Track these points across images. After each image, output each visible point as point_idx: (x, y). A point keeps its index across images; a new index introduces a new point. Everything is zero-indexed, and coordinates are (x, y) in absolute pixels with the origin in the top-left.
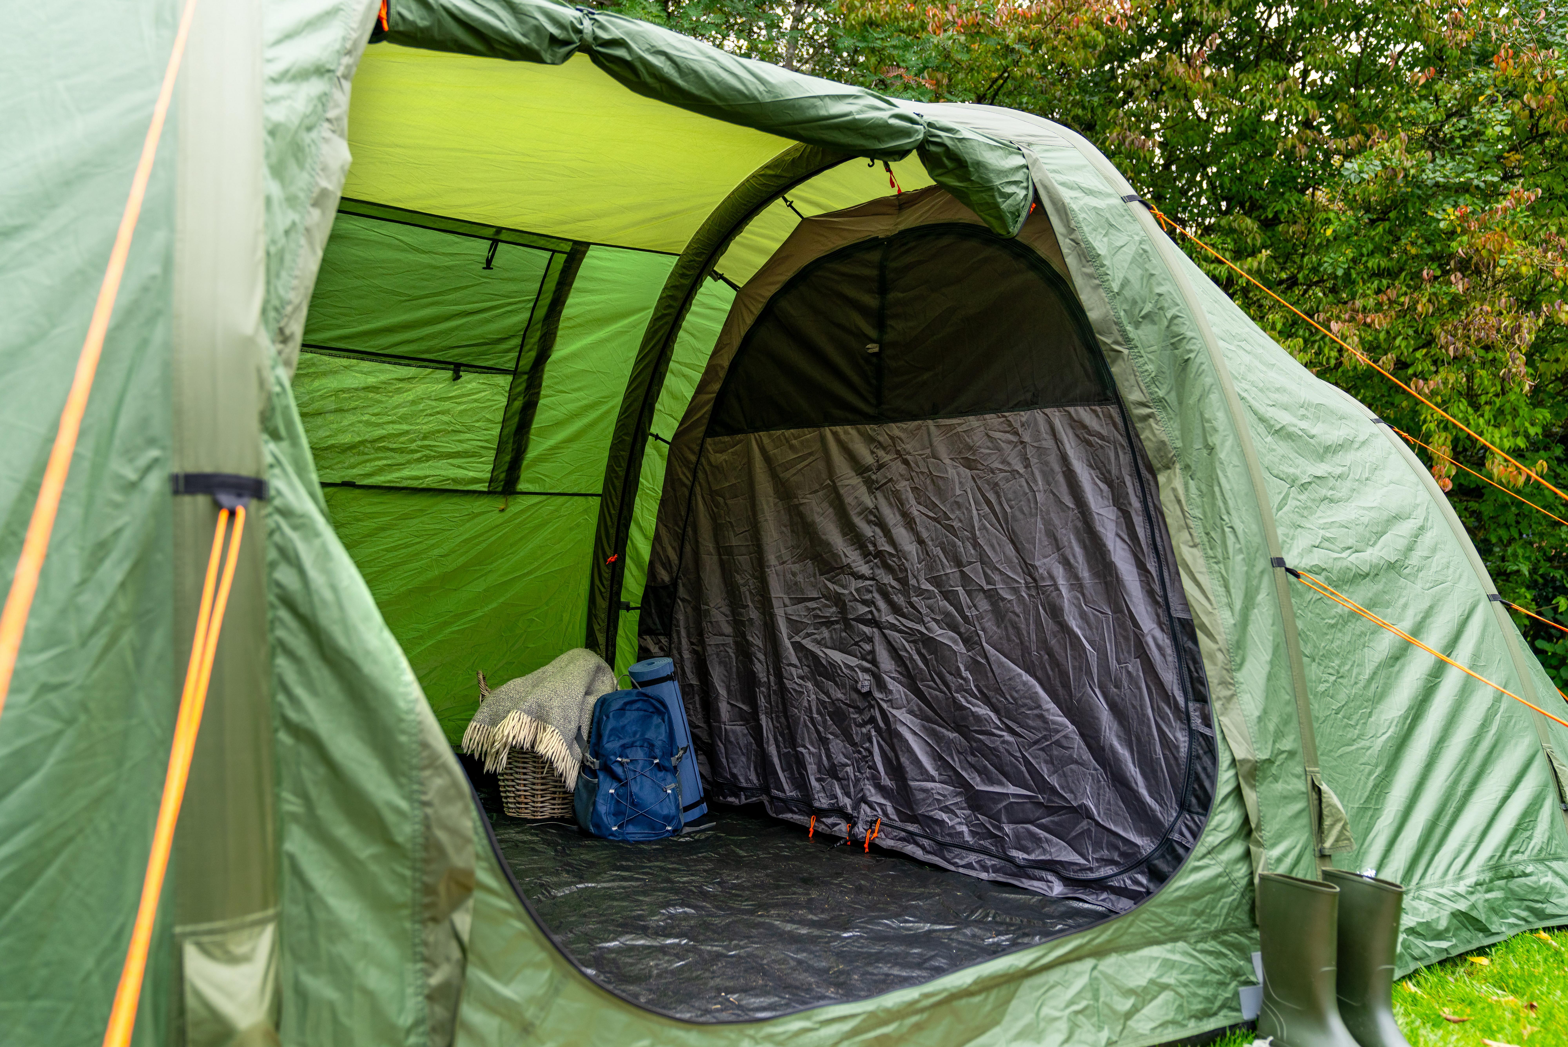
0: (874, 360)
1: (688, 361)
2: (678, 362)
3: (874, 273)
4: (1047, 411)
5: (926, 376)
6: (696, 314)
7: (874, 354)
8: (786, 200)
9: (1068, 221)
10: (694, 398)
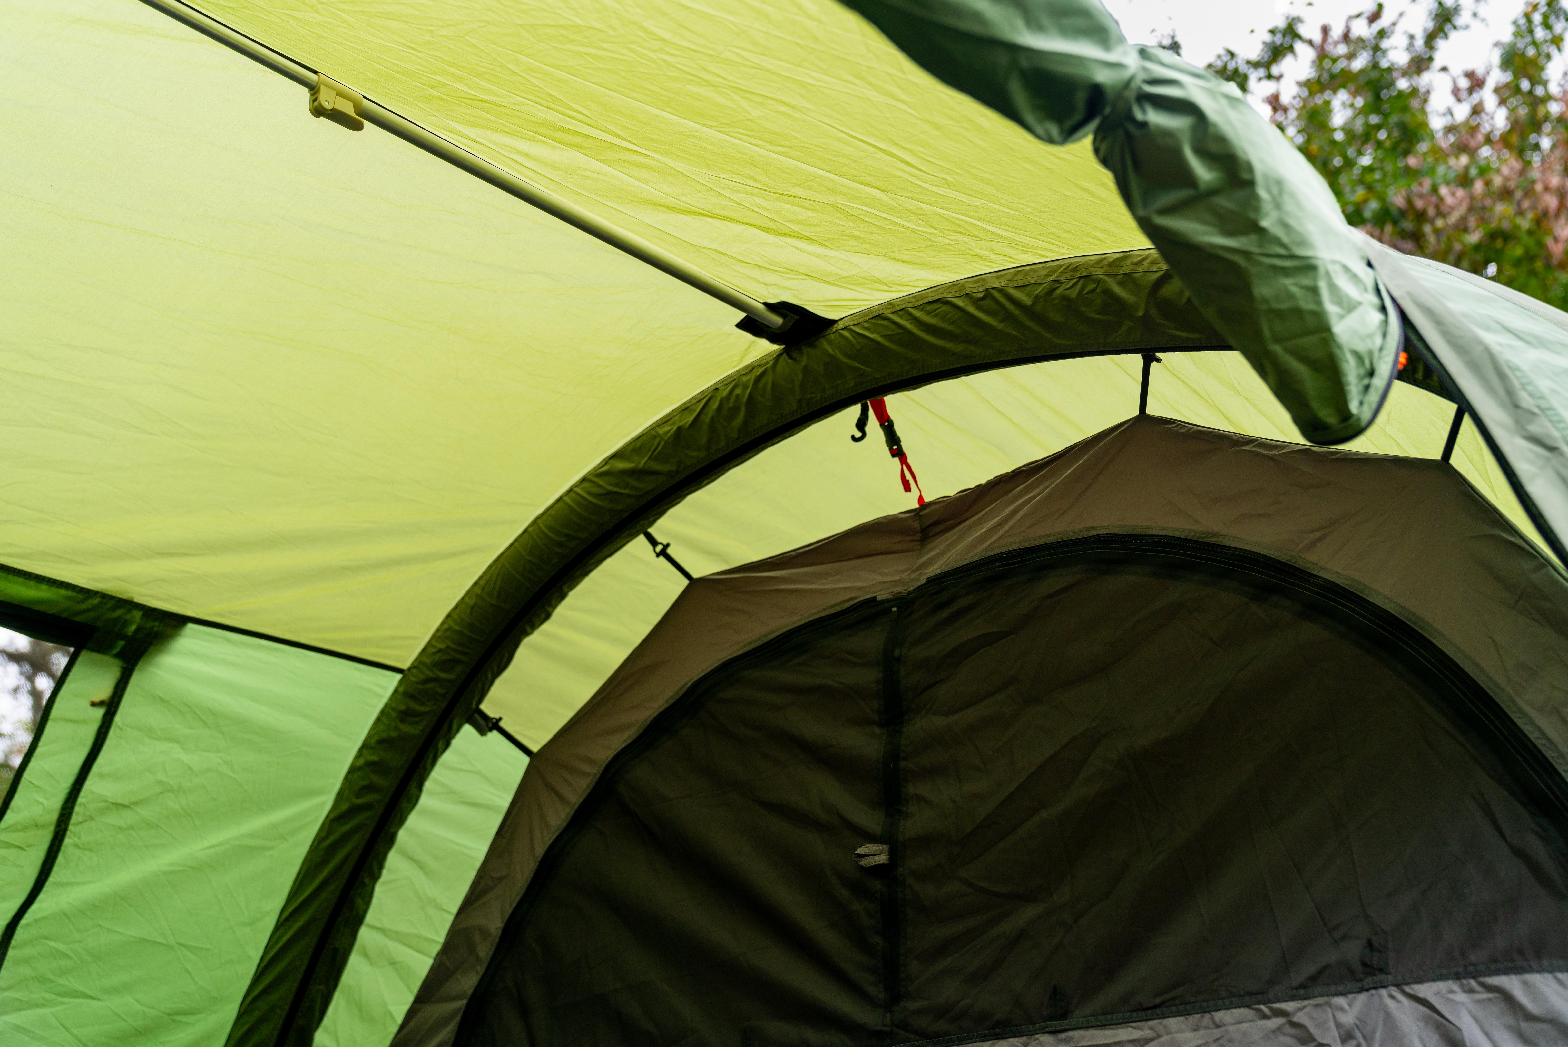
0: (877, 885)
1: (404, 928)
2: (382, 931)
3: (869, 677)
4: (1425, 990)
5: (1026, 915)
6: (432, 815)
7: (876, 870)
8: (653, 542)
9: (1510, 393)
10: (410, 1015)
